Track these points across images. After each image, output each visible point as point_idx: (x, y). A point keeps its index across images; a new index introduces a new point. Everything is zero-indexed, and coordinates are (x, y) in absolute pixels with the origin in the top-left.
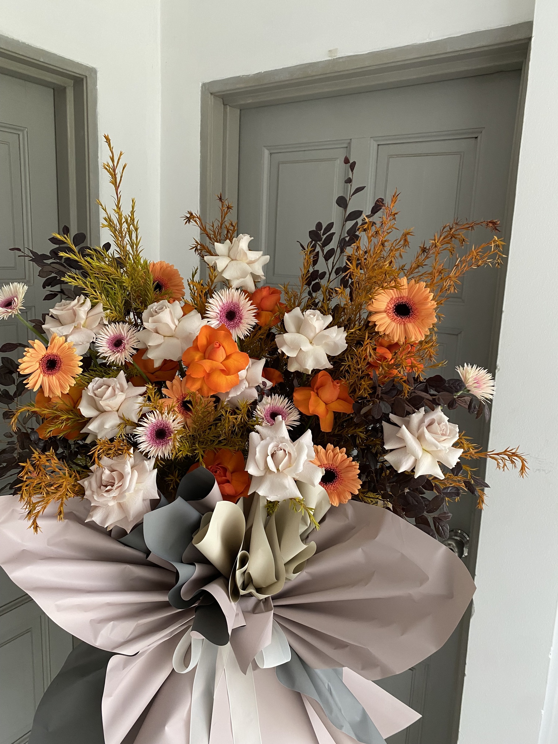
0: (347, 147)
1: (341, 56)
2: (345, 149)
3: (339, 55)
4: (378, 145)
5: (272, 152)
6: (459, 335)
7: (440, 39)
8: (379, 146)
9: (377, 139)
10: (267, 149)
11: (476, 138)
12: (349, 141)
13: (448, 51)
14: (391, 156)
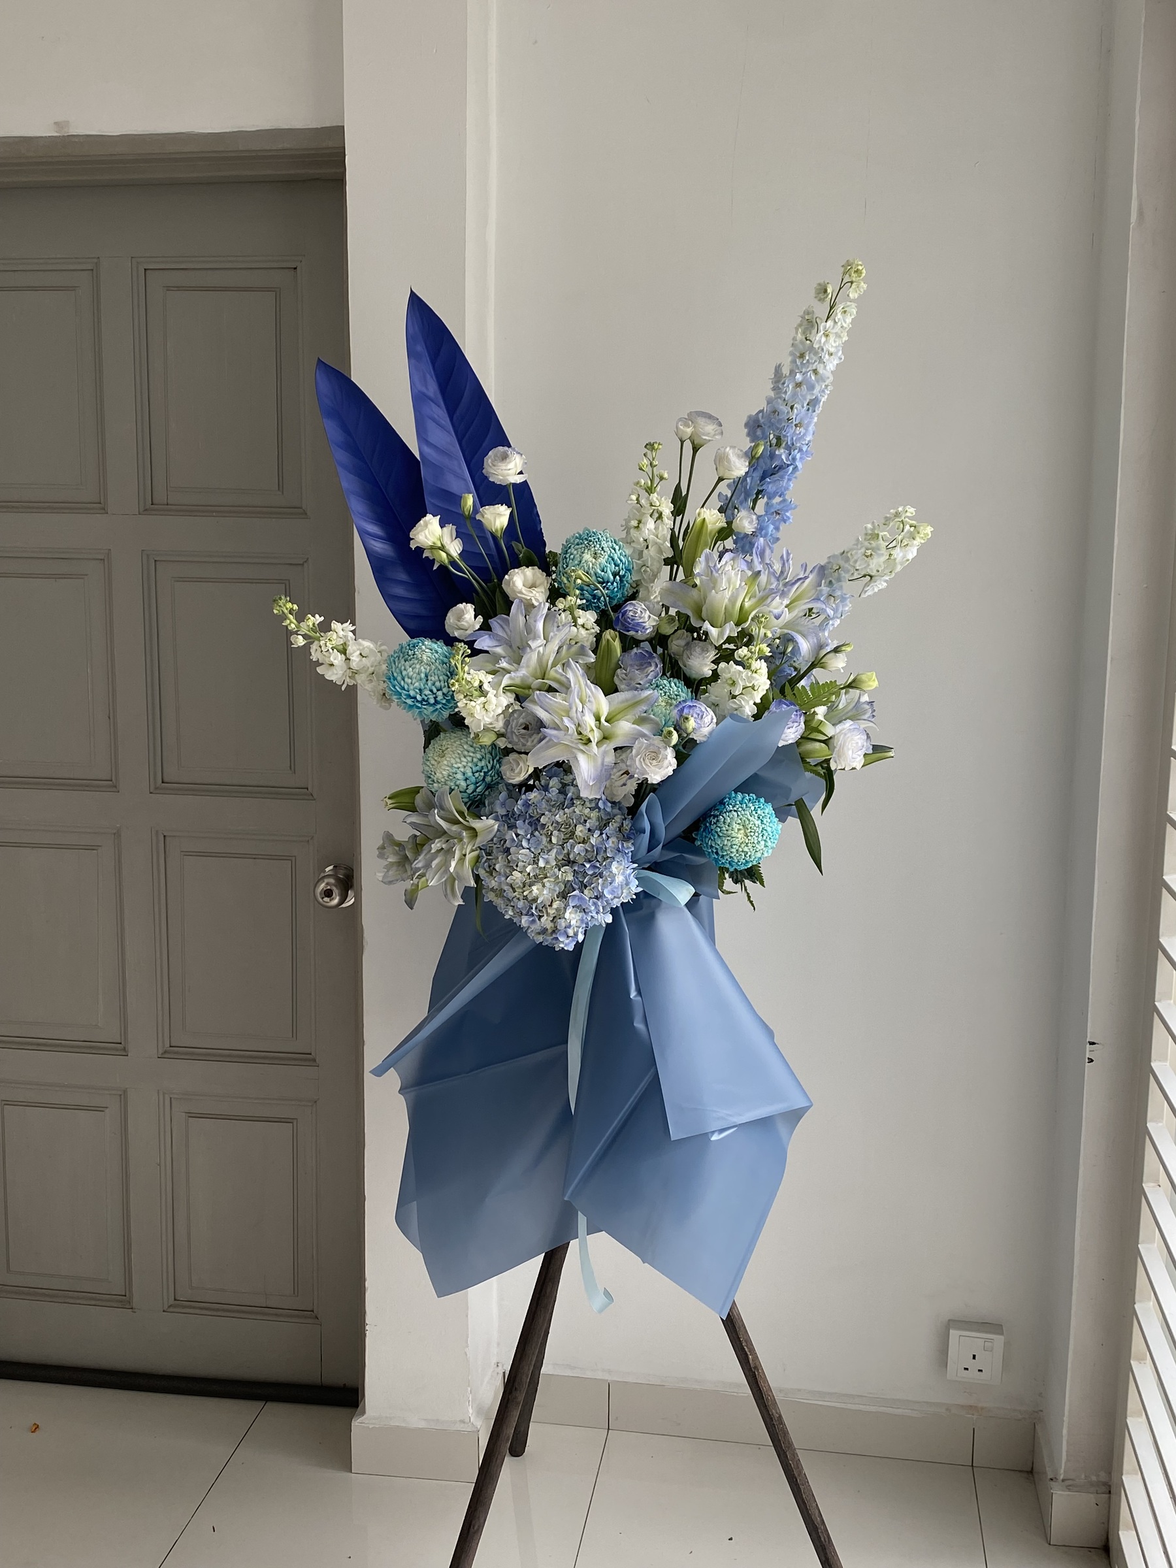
0: (92, 270)
1: (76, 133)
2: (91, 272)
3: (74, 131)
4: (145, 269)
6: (305, 565)
7: (228, 130)
8: (148, 272)
9: (142, 259)
11: (295, 268)
12: (96, 260)
13: (241, 148)
14: (168, 288)
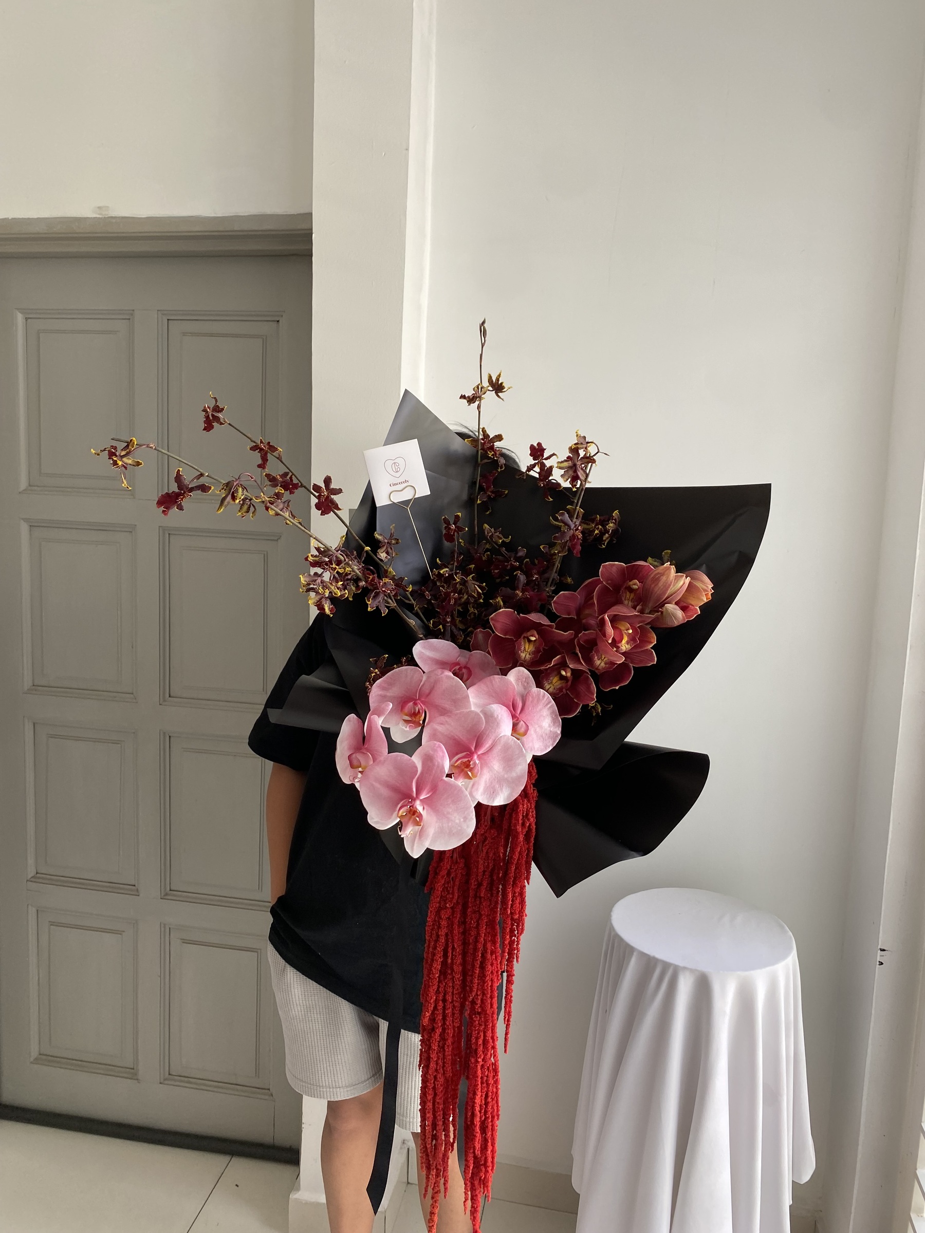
1: (114, 216)
2: (127, 320)
3: (112, 214)
4: (168, 320)
5: (27, 316)
6: (279, 540)
7: (227, 215)
9: (166, 312)
10: (20, 312)
11: (278, 321)
12: (131, 312)
